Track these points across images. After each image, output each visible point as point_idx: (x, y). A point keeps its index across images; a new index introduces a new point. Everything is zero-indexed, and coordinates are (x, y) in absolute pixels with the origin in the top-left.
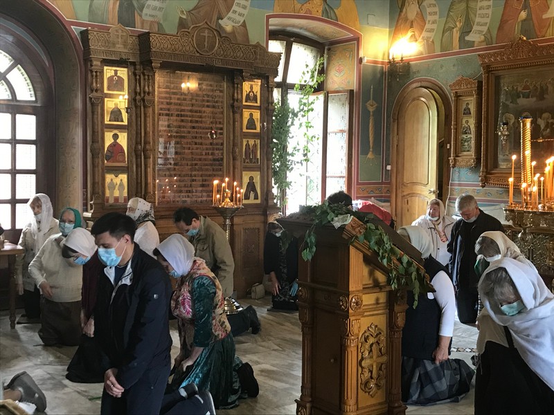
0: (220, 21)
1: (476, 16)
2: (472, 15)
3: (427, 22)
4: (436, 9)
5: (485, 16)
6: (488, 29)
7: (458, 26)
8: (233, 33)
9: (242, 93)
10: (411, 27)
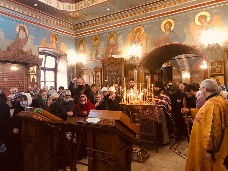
0: (22, 48)
2: (98, 50)
3: (86, 51)
4: (88, 48)
6: (103, 54)
7: (95, 53)
8: (27, 52)
9: (30, 70)
10: (82, 52)
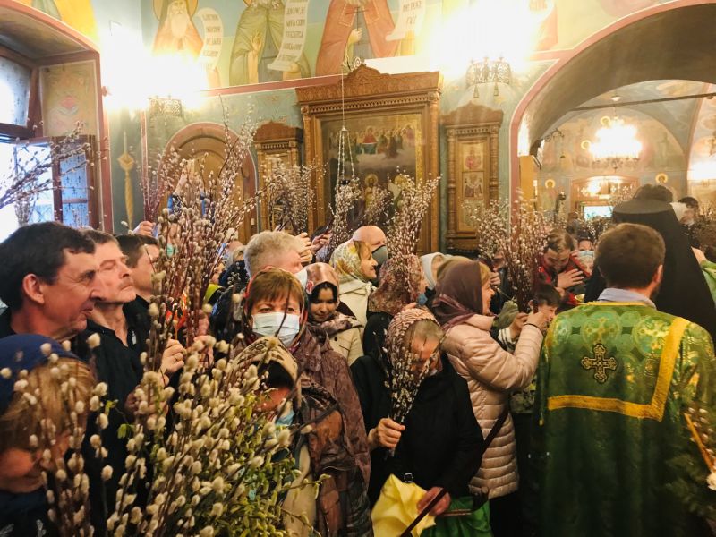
1: (282, 34)
3: (205, 41)
5: (298, 35)
6: (303, 54)
7: (256, 48)
